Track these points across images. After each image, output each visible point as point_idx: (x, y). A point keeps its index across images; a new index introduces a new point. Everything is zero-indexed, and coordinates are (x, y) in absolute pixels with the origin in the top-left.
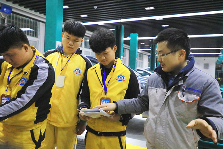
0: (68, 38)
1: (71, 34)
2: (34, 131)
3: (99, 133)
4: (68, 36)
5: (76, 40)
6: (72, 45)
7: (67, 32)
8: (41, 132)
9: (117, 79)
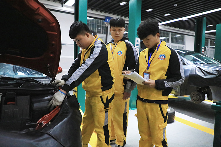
0: (114, 30)
1: (116, 26)
2: (102, 96)
3: (144, 100)
4: (114, 29)
5: (120, 30)
6: (118, 34)
7: (112, 26)
8: (107, 97)
9: (159, 58)
